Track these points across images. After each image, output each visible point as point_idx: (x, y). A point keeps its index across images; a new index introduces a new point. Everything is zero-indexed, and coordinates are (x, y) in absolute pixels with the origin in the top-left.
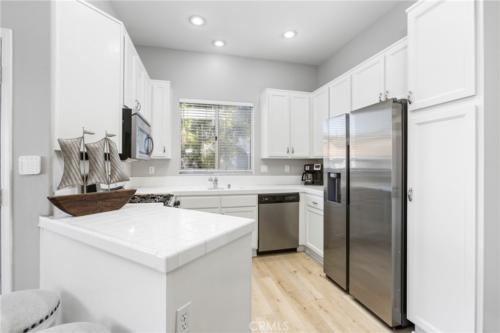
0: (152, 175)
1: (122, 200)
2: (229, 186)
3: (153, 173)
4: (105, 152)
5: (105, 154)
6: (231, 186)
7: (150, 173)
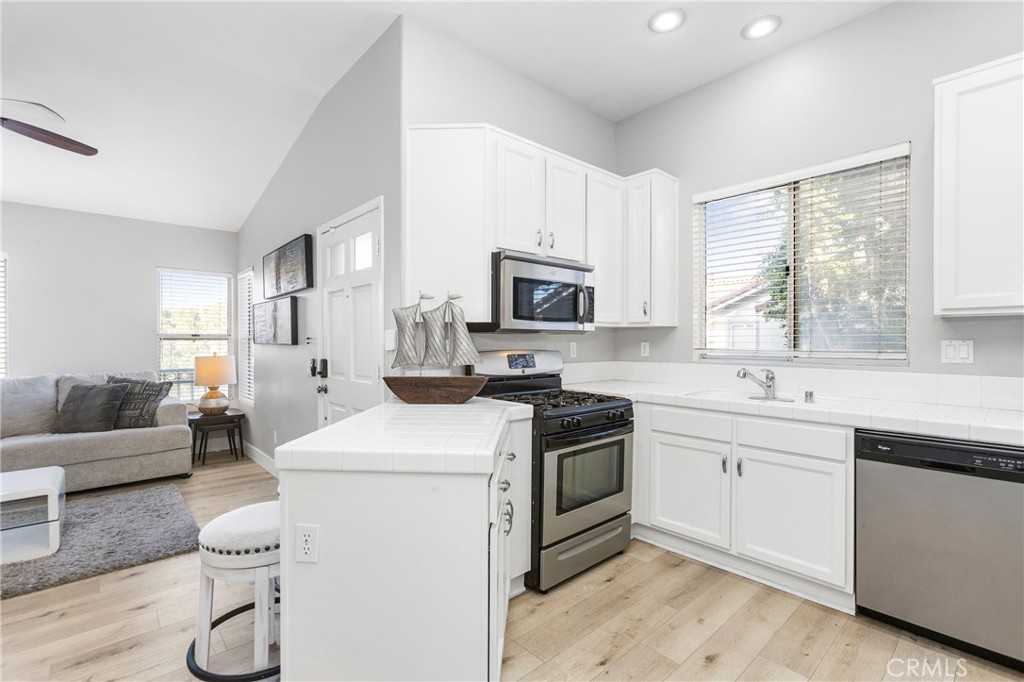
0: (645, 360)
1: (462, 391)
2: (809, 396)
3: (647, 354)
4: (447, 320)
5: (446, 324)
6: (815, 395)
7: (643, 355)
